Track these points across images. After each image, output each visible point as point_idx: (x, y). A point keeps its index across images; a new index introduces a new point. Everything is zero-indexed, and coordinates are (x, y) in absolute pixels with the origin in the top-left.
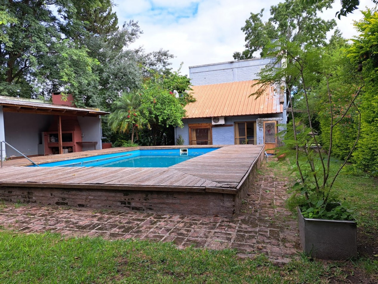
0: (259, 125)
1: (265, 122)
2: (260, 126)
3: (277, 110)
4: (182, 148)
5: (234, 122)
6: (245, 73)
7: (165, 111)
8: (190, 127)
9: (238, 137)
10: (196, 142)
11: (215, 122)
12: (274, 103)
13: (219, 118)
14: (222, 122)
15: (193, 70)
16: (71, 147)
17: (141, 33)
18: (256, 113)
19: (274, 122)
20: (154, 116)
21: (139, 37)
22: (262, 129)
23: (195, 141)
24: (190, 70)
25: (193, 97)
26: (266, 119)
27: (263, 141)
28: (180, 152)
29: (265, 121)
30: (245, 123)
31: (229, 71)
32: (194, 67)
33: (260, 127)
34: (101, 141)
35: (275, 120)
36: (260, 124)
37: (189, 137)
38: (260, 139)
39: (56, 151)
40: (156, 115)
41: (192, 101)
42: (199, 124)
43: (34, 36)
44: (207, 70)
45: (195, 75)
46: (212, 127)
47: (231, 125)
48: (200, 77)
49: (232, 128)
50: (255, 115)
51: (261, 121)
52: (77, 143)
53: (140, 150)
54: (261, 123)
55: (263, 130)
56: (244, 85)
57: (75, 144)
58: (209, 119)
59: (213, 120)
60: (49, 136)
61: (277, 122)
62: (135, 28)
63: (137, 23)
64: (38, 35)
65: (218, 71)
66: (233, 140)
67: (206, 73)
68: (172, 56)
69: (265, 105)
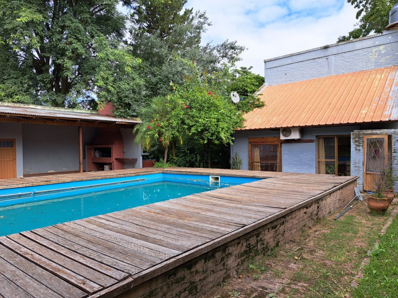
0: (356, 141)
1: (366, 138)
2: (357, 143)
3: (392, 115)
4: (213, 174)
5: (317, 136)
6: (347, 62)
7: (200, 120)
8: (250, 143)
9: (323, 159)
10: (259, 164)
11: (285, 136)
12: (389, 104)
13: (292, 130)
14: (295, 136)
15: (270, 65)
16: (111, 164)
17: (209, 25)
18: (352, 121)
19: (383, 136)
20: (187, 127)
21: (206, 31)
22: (361, 148)
23: (258, 162)
24: (265, 65)
25: (261, 100)
26: (369, 131)
27: (362, 169)
28: (210, 180)
29: (366, 134)
30: (334, 137)
31: (320, 60)
32: (271, 61)
33: (357, 146)
34: (141, 158)
35: (386, 134)
36: (357, 139)
37: (249, 156)
38: (357, 165)
39: (100, 167)
40: (188, 125)
41: (258, 106)
42: (263, 138)
43: (71, 37)
44: (290, 62)
45: (272, 71)
46: (281, 143)
47: (311, 141)
48: (278, 73)
49: (313, 146)
50: (348, 125)
51: (359, 134)
52: (116, 159)
53: (163, 173)
54: (359, 138)
55: (363, 150)
56: (344, 78)
57: (114, 160)
58: (276, 131)
59: (283, 132)
60: (93, 150)
61: (390, 137)
62: (202, 20)
63: (205, 13)
64: (76, 36)
65: (305, 63)
66: (314, 164)
67: (288, 66)
68: (242, 49)
69: (370, 108)
